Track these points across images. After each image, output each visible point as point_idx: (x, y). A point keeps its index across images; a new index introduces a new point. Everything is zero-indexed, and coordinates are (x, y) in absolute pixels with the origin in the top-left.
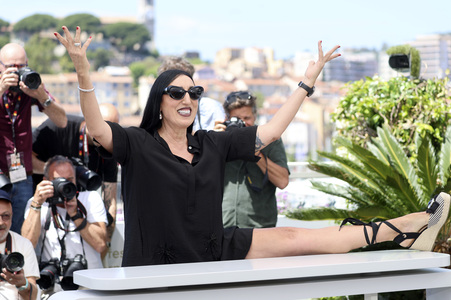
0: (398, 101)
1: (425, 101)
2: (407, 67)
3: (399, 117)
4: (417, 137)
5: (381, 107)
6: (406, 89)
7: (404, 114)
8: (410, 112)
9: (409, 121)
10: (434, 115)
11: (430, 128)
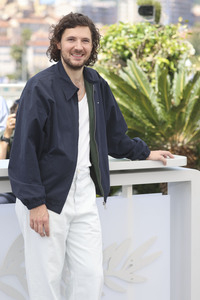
0: (143, 41)
1: (163, 41)
2: (152, 15)
3: (143, 53)
4: (156, 68)
5: (130, 44)
6: (150, 31)
7: (147, 50)
8: (152, 49)
9: (151, 55)
10: (170, 52)
11: (167, 61)
